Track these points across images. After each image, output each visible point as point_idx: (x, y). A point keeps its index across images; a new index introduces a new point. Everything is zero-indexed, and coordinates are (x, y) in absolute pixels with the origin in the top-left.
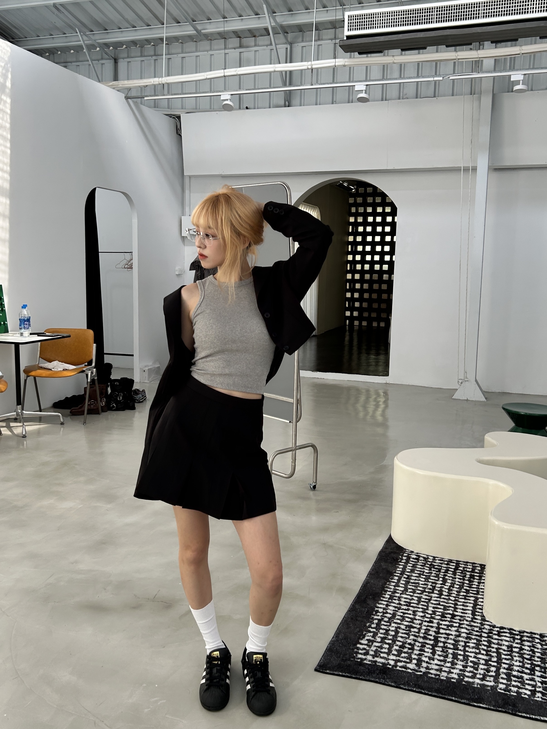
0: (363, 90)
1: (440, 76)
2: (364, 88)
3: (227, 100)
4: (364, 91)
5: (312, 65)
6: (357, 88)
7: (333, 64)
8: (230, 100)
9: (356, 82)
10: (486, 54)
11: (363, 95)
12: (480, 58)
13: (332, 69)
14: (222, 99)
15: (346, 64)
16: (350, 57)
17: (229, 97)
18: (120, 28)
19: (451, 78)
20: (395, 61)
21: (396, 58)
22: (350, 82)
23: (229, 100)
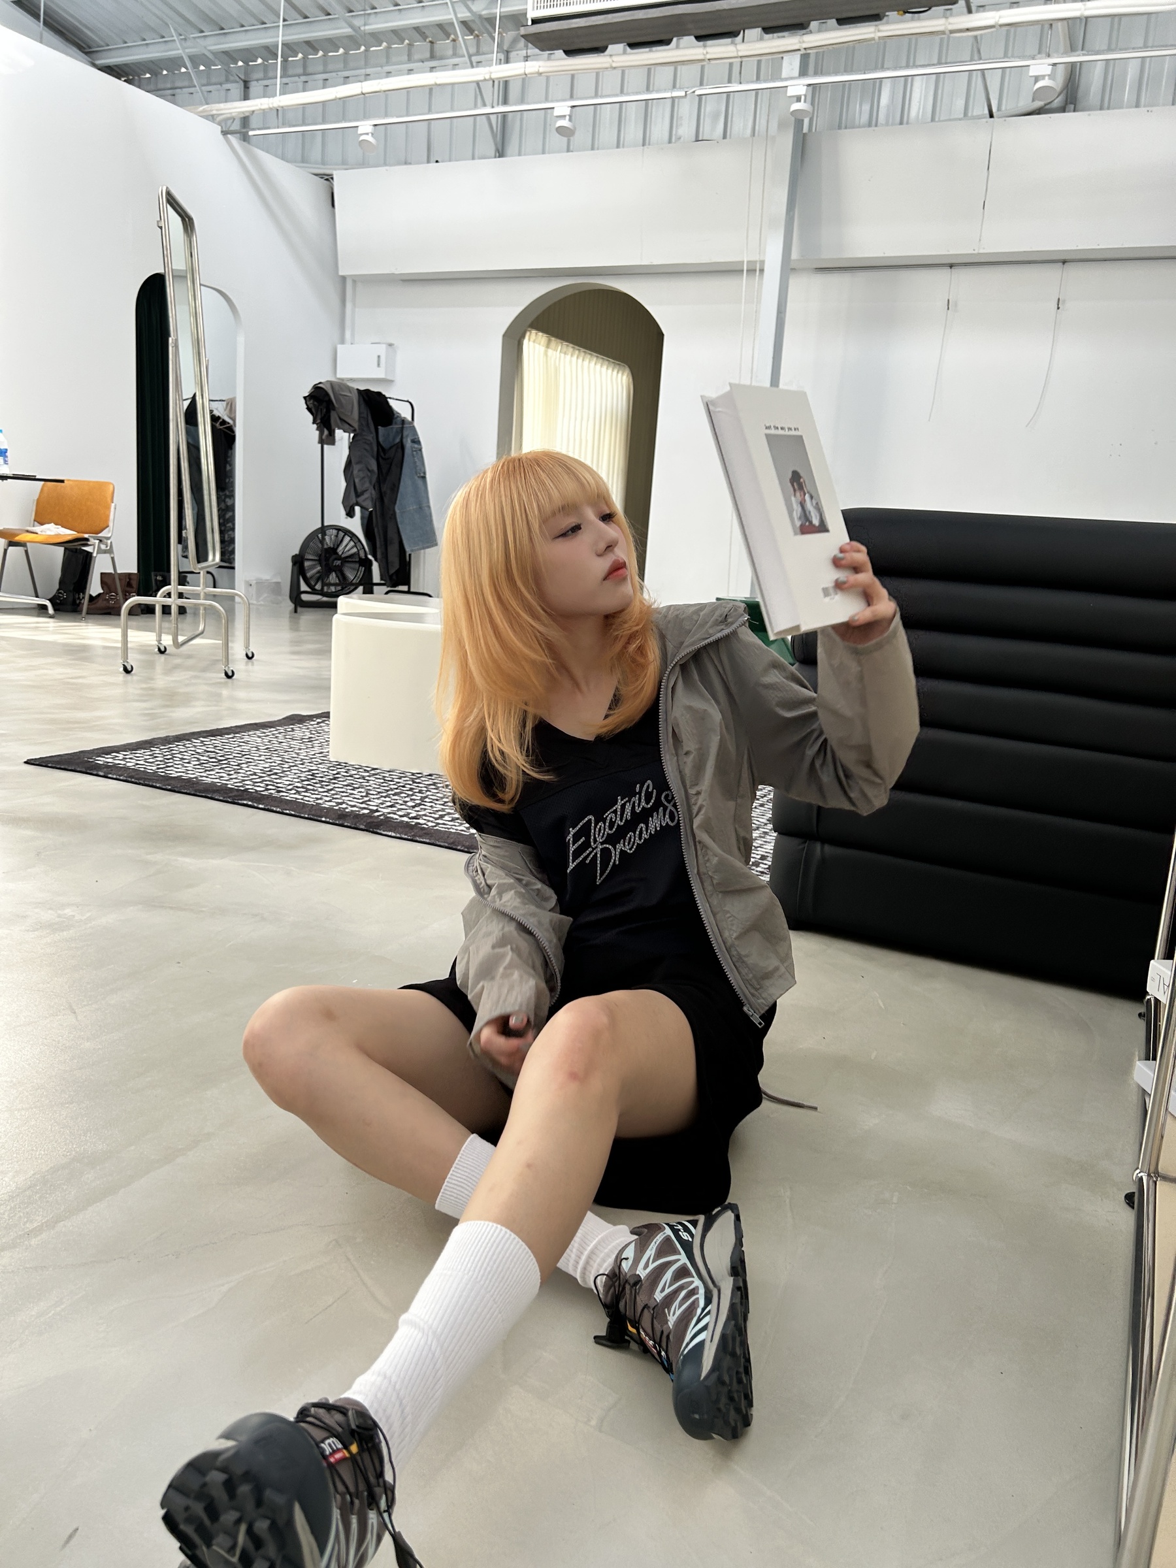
0: (565, 116)
1: (681, 88)
2: (567, 111)
3: (367, 134)
4: (568, 117)
5: (491, 73)
6: (556, 112)
7: (521, 71)
8: (372, 134)
9: (558, 101)
10: (752, 50)
11: (564, 123)
12: (741, 57)
13: (521, 80)
14: (359, 132)
15: (541, 70)
16: (549, 59)
17: (370, 129)
18: (243, 26)
19: (697, 93)
20: (614, 65)
21: (615, 58)
22: (547, 100)
23: (370, 135)
